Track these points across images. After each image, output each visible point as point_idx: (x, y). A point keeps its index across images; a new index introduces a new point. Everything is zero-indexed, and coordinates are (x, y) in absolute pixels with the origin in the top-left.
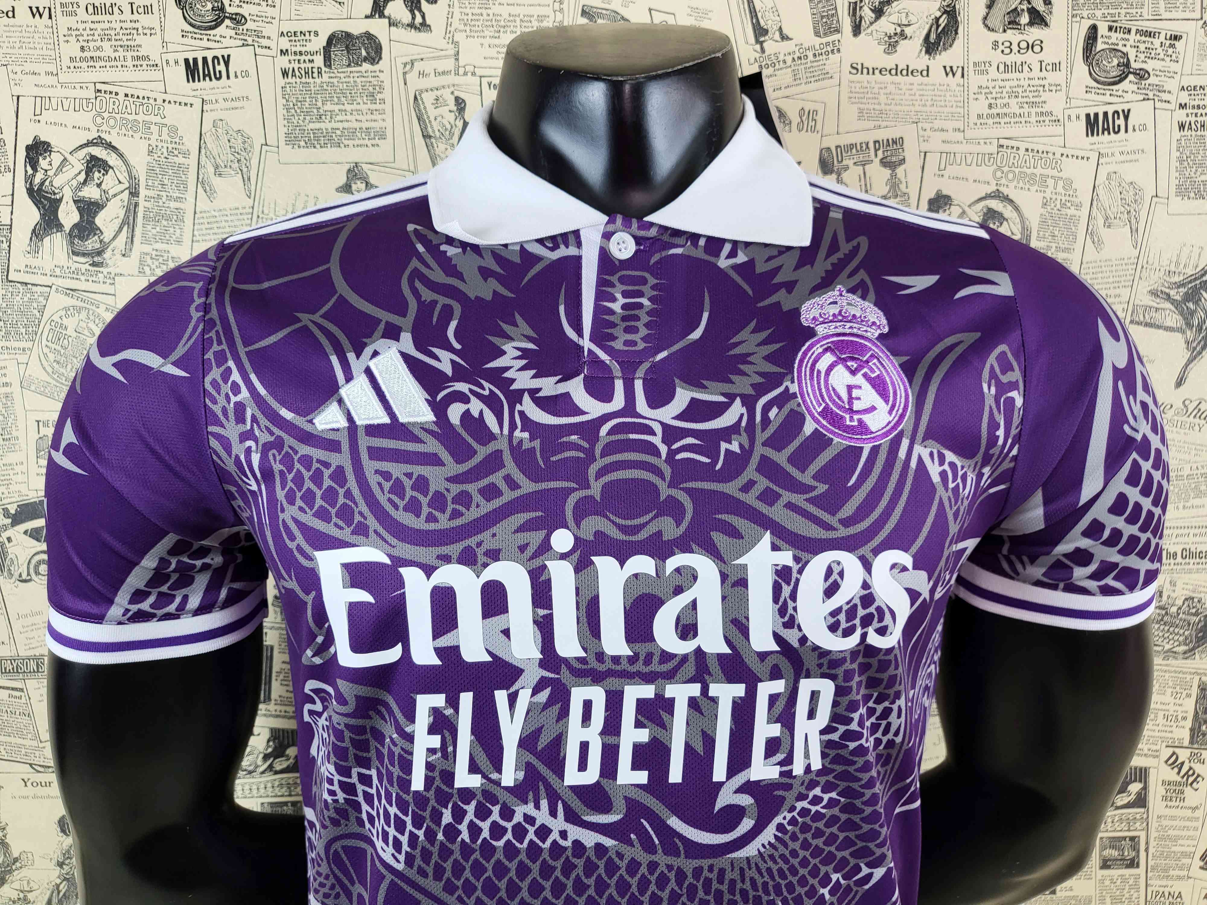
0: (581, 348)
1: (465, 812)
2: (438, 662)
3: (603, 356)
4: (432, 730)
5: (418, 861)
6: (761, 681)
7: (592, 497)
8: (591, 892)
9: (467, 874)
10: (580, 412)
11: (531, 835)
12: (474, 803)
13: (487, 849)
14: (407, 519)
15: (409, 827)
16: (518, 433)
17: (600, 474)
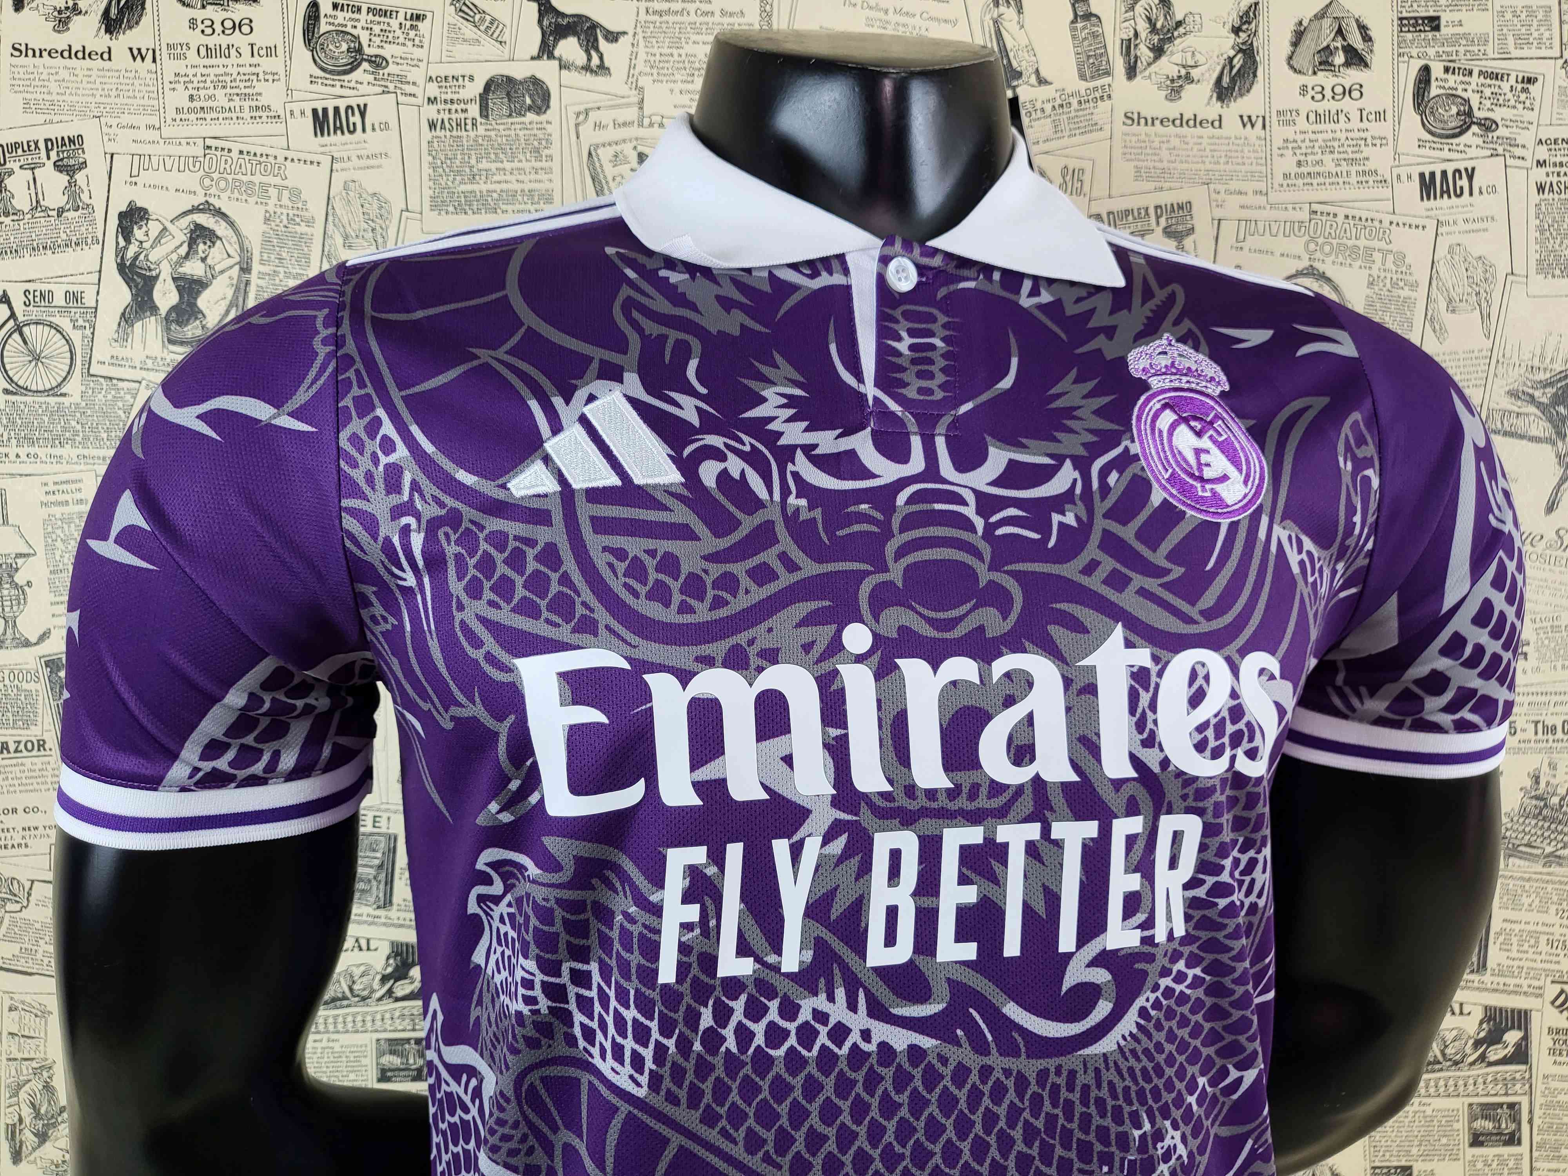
0: (863, 397)
1: (731, 1011)
2: (698, 802)
3: (893, 406)
4: (688, 898)
5: (667, 1083)
6: (1116, 817)
7: (892, 583)
8: (904, 1112)
9: (734, 1096)
10: (869, 475)
11: (823, 1039)
12: (743, 998)
13: (762, 1061)
14: (653, 610)
15: (655, 1035)
16: (792, 500)
17: (900, 553)
